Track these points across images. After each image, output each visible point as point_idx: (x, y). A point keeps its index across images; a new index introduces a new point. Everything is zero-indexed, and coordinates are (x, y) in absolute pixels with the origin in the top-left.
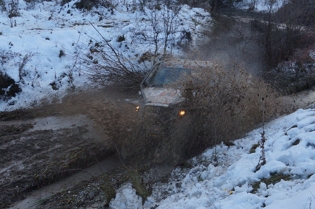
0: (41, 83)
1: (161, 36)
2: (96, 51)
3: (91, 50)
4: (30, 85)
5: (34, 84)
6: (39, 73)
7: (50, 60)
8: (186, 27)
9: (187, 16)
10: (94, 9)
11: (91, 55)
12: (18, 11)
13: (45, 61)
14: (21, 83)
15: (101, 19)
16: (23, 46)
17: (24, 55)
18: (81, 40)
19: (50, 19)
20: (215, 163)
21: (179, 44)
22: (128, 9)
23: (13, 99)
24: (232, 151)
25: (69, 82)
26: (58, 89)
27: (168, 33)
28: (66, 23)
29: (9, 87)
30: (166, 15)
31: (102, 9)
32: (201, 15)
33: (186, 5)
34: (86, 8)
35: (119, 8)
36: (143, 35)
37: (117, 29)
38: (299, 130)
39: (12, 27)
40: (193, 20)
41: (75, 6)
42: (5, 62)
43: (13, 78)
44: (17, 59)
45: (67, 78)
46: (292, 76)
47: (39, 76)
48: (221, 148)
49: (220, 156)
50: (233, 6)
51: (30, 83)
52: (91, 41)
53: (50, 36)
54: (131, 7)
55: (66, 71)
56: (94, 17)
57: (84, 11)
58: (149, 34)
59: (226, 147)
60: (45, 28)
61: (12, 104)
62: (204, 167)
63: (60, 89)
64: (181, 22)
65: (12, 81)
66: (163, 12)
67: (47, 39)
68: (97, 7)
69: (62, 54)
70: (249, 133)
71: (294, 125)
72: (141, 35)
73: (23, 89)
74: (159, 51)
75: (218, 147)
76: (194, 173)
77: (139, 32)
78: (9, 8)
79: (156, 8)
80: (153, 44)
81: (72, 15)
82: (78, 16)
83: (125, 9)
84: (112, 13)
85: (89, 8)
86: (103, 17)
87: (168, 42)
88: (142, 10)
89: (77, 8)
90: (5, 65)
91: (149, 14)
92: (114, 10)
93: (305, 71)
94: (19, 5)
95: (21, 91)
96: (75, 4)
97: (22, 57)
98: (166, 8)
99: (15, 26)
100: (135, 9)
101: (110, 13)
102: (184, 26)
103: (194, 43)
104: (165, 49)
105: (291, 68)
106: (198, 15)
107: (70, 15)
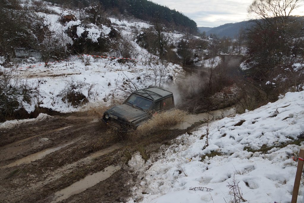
0: (98, 98)
1: (158, 77)
2: (126, 83)
3: (123, 83)
4: (93, 99)
5: (95, 99)
6: (98, 93)
7: (103, 87)
8: (171, 74)
9: (171, 68)
10: (126, 63)
11: (123, 85)
12: (90, 63)
13: (101, 87)
14: (89, 98)
15: (129, 68)
16: (91, 80)
17: (91, 84)
18: (119, 78)
19: (105, 67)
20: (183, 143)
21: (167, 82)
22: (143, 64)
23: (84, 105)
24: (191, 137)
25: (112, 98)
26: (107, 102)
27: (162, 76)
28: (112, 69)
29: (83, 100)
30: (161, 68)
31: (130, 63)
32: (178, 68)
33: (171, 63)
34: (122, 63)
35: (138, 63)
36: (149, 77)
37: (137, 73)
38: (226, 129)
39: (86, 70)
40: (174, 70)
41: (117, 61)
42: (82, 87)
43: (85, 95)
44: (88, 86)
45: (111, 96)
46: (222, 100)
47: (98, 95)
48: (186, 136)
49: (185, 140)
50: (193, 64)
51: (93, 98)
52: (124, 79)
53: (104, 75)
54: (144, 63)
55: (111, 93)
56: (126, 67)
57: (121, 64)
58: (152, 77)
59: (189, 135)
60: (103, 71)
61: (84, 108)
62: (177, 145)
63: (108, 101)
64: (168, 71)
65: (85, 97)
66: (159, 66)
67: (103, 77)
68: (128, 62)
69: (109, 84)
70: (200, 128)
71: (223, 126)
72: (148, 77)
73: (90, 101)
74: (157, 85)
75: (184, 135)
76: (172, 148)
77: (148, 75)
78: (86, 61)
79: (156, 64)
80: (154, 81)
81: (115, 65)
82: (118, 66)
83: (141, 64)
84: (135, 65)
85: (124, 63)
86: (130, 67)
87: (161, 81)
88: (149, 64)
89: (118, 62)
90: (81, 89)
91: (153, 67)
92: (136, 64)
93: (228, 98)
94: (90, 60)
95: (89, 102)
96: (117, 60)
97: (90, 85)
98: (161, 64)
99: (88, 70)
100: (146, 64)
101: (134, 65)
102: (169, 73)
103: (174, 82)
104: (160, 84)
105: (221, 96)
106: (177, 68)
107: (114, 65)
